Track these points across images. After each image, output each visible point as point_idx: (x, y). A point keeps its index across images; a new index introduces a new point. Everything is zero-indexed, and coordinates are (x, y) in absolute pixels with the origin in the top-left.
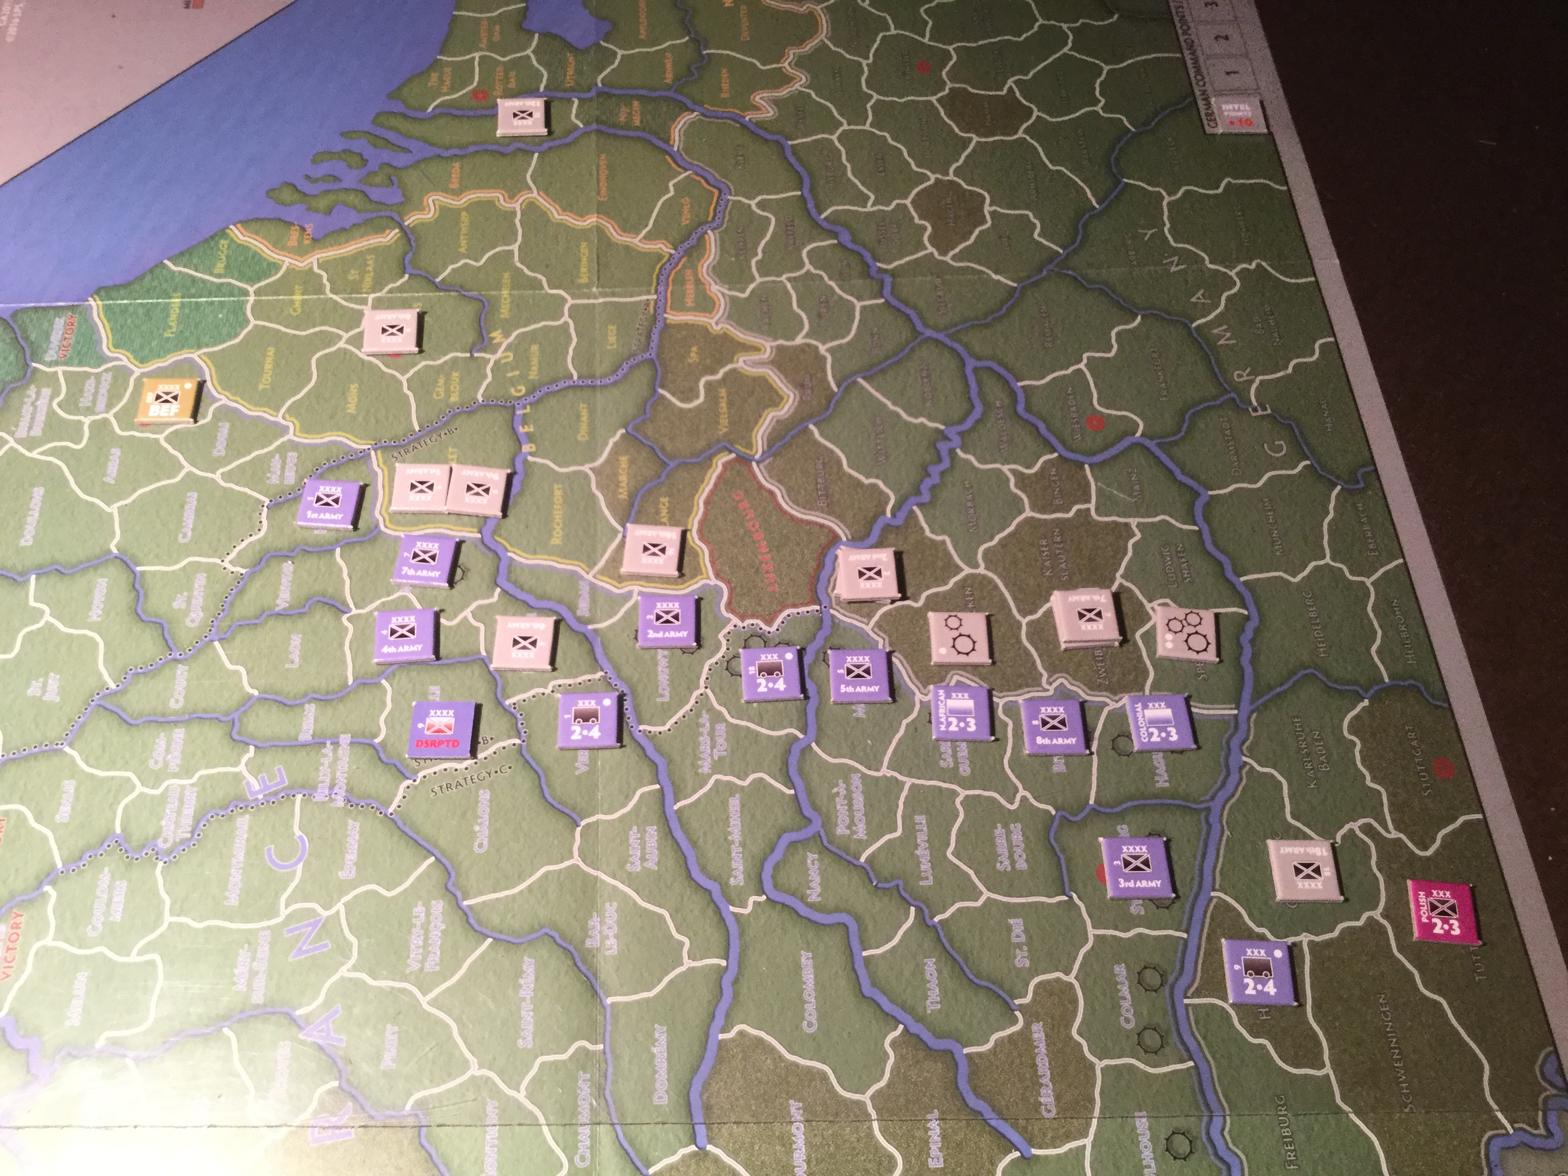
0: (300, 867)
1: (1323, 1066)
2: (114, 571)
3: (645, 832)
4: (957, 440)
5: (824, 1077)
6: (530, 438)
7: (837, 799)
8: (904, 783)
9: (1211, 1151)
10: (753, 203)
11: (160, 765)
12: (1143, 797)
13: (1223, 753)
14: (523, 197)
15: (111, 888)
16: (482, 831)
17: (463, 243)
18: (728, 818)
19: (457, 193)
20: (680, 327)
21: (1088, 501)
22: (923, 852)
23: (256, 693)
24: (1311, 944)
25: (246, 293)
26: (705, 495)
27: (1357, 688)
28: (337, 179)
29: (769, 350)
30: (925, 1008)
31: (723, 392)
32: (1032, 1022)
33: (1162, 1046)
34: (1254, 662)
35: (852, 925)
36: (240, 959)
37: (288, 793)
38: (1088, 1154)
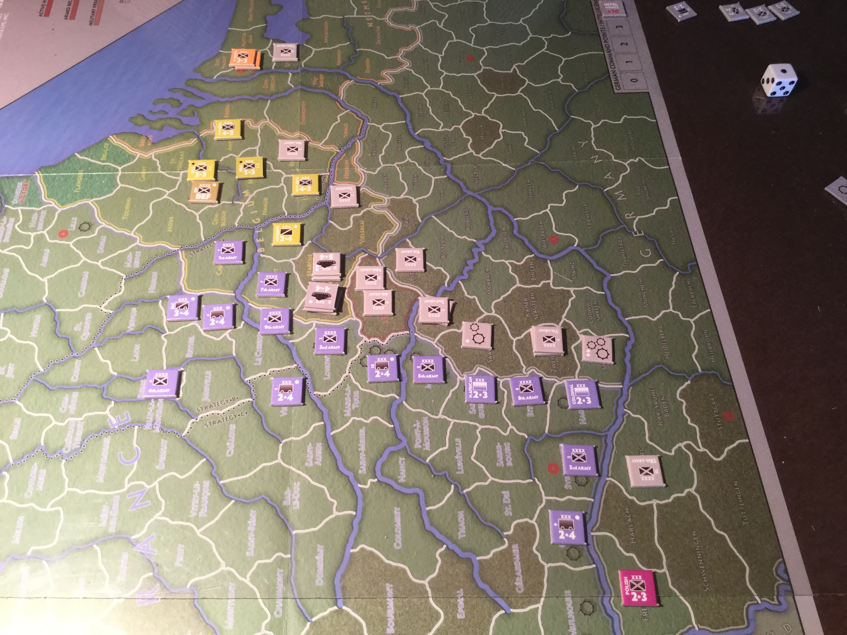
0: (136, 463)
1: (663, 568)
2: (44, 311)
3: (316, 446)
4: (482, 248)
5: (404, 572)
6: (262, 245)
7: (416, 430)
8: (450, 422)
9: (603, 611)
10: (381, 127)
11: (65, 410)
12: (573, 429)
13: (615, 407)
14: (262, 123)
15: (38, 473)
16: (231, 446)
17: (230, 146)
18: (359, 439)
21: (549, 279)
22: (459, 457)
23: (116, 374)
24: (658, 505)
25: (117, 170)
26: (351, 275)
27: (684, 375)
28: (166, 113)
29: (387, 201)
30: (458, 536)
31: (362, 222)
32: (513, 544)
33: (579, 557)
34: (632, 361)
35: (421, 494)
36: (103, 510)
37: (131, 425)
38: (539, 612)
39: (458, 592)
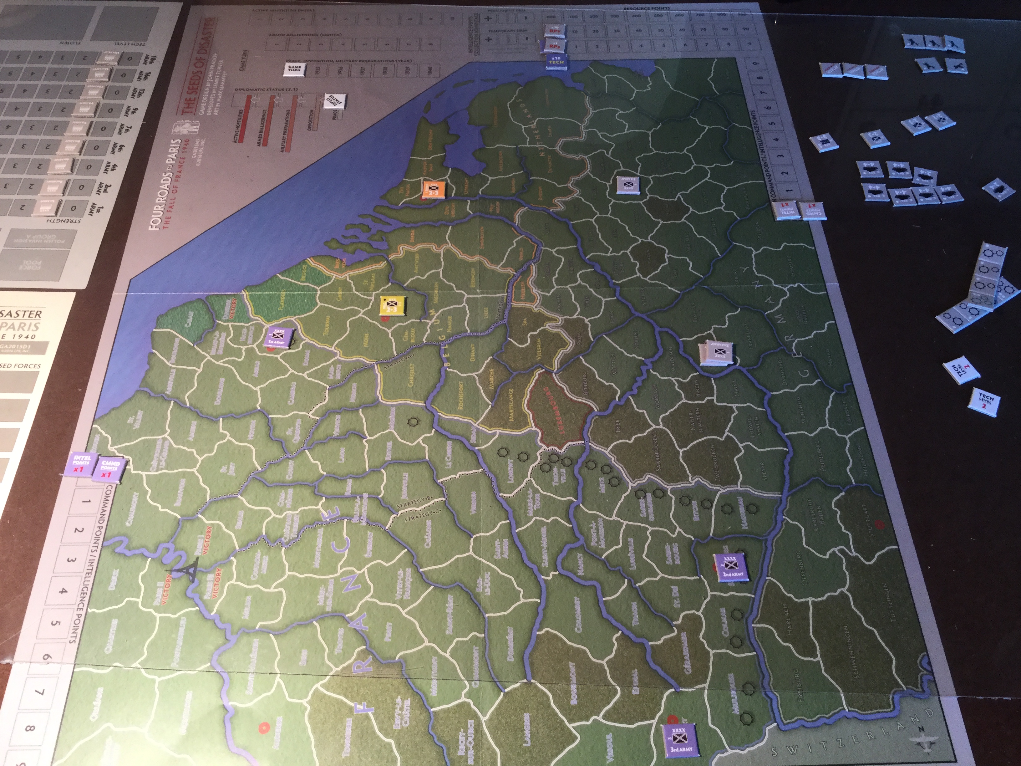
0: (347, 552)
1: (817, 656)
2: (259, 417)
3: (503, 541)
4: (650, 366)
5: (585, 652)
6: (448, 359)
7: (592, 530)
8: (623, 523)
9: (763, 692)
10: (554, 251)
11: (282, 505)
12: (735, 533)
13: (775, 514)
14: (445, 247)
15: (261, 559)
16: (428, 538)
17: (416, 268)
18: (541, 536)
19: (414, 244)
20: (519, 309)
21: (713, 396)
22: (631, 555)
23: (325, 473)
24: (813, 602)
25: (316, 291)
26: (530, 388)
27: (839, 486)
28: (357, 237)
29: (561, 320)
30: (632, 624)
31: (539, 340)
32: (681, 632)
33: (741, 645)
34: (790, 473)
35: (598, 586)
36: (320, 591)
37: (341, 518)
38: (706, 691)
39: (633, 671)
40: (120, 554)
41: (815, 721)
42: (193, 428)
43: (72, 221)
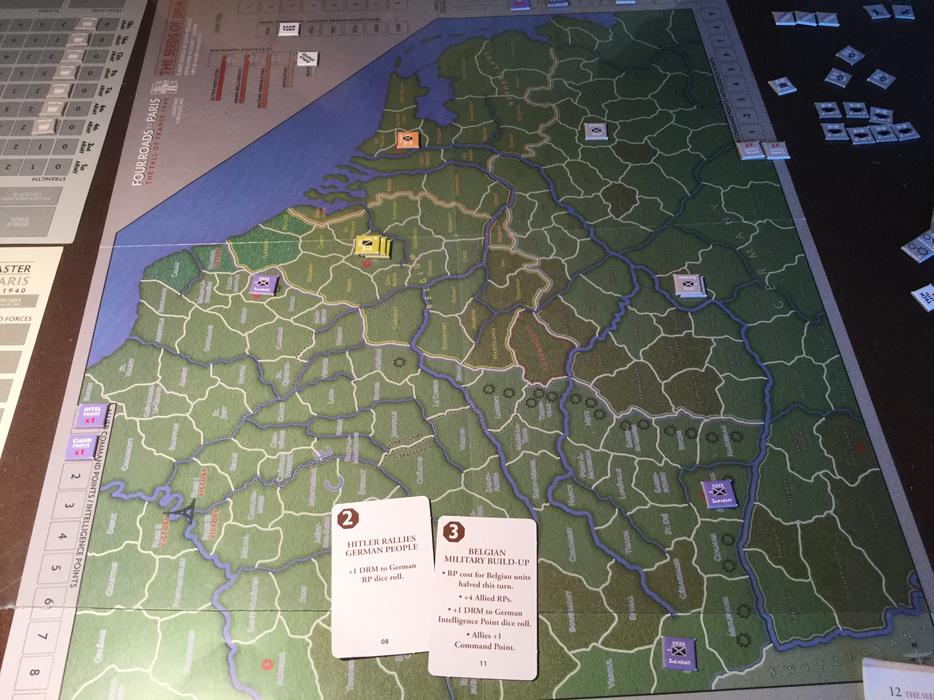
0: (341, 490)
1: (808, 578)
2: (248, 362)
3: (493, 475)
4: (628, 302)
5: (581, 581)
6: (430, 302)
7: (580, 462)
8: (610, 455)
9: (758, 614)
10: (527, 195)
11: (275, 446)
12: (721, 461)
13: (758, 441)
14: (421, 194)
15: (257, 499)
16: (420, 474)
17: (395, 215)
18: (530, 469)
19: (391, 193)
20: (496, 251)
21: (691, 329)
22: (620, 484)
23: (316, 415)
24: (802, 525)
25: (298, 239)
26: (512, 327)
27: (819, 412)
28: (336, 187)
29: (538, 262)
30: (625, 552)
31: (518, 281)
32: (674, 558)
33: (734, 569)
34: (771, 400)
35: (590, 516)
36: (317, 529)
37: (333, 458)
38: (702, 615)
39: (629, 598)
40: (117, 498)
41: (810, 640)
42: (184, 374)
43: (57, 179)
